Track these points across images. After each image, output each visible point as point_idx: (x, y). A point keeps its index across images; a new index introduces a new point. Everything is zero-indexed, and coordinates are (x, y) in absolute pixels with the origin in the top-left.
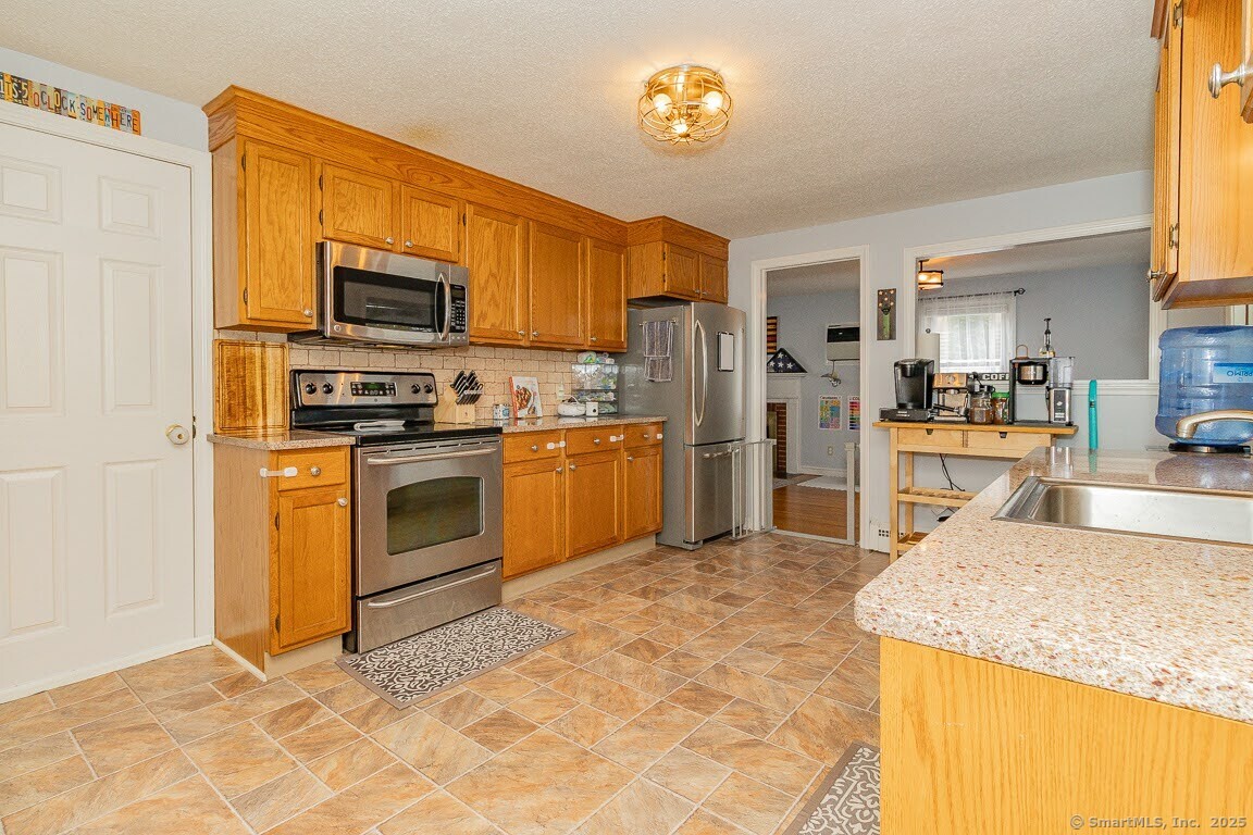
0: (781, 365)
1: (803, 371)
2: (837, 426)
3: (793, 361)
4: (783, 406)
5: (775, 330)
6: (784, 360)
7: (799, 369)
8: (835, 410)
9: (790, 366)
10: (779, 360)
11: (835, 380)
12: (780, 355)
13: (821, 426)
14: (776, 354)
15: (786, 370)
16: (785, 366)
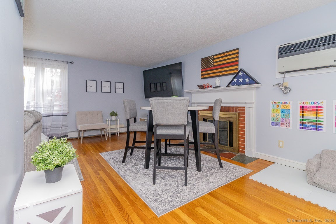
0: (241, 80)
1: (256, 82)
2: (287, 125)
3: (250, 77)
4: (243, 109)
5: (238, 57)
6: (242, 77)
7: (254, 81)
8: (285, 113)
9: (247, 80)
10: (240, 77)
11: (286, 88)
12: (241, 74)
13: (273, 124)
14: (237, 74)
15: (244, 83)
16: (244, 81)
